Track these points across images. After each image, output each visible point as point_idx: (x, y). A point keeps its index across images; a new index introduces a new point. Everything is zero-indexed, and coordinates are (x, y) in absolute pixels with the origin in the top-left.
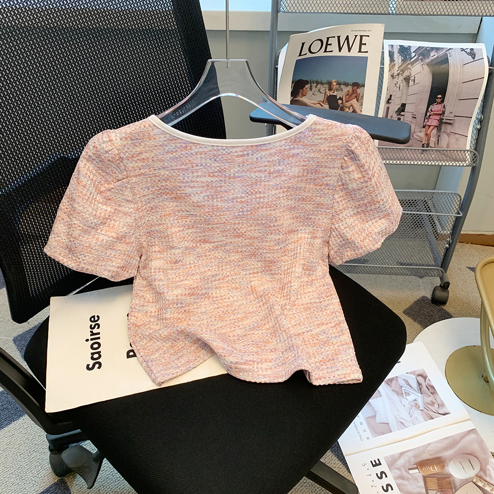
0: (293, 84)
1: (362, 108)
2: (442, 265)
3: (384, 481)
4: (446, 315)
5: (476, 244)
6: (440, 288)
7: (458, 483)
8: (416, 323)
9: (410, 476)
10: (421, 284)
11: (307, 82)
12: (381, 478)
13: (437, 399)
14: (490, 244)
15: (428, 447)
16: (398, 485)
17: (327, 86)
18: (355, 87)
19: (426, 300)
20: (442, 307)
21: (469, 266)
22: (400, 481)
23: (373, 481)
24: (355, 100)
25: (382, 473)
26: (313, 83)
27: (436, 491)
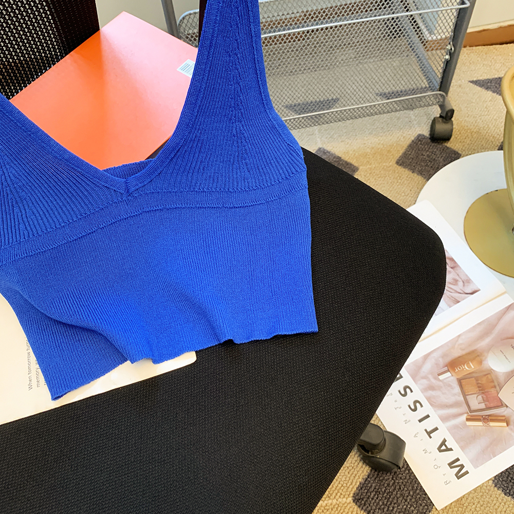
2: (440, 88)
3: (410, 398)
4: (453, 155)
5: (476, 46)
6: (440, 120)
7: (502, 379)
8: (416, 175)
9: (441, 383)
10: (413, 117)
12: (405, 395)
13: (460, 274)
14: (495, 42)
15: (457, 341)
16: (429, 399)
19: (424, 138)
20: (446, 144)
21: (472, 80)
22: (430, 393)
23: (396, 401)
25: (405, 388)
27: (476, 395)
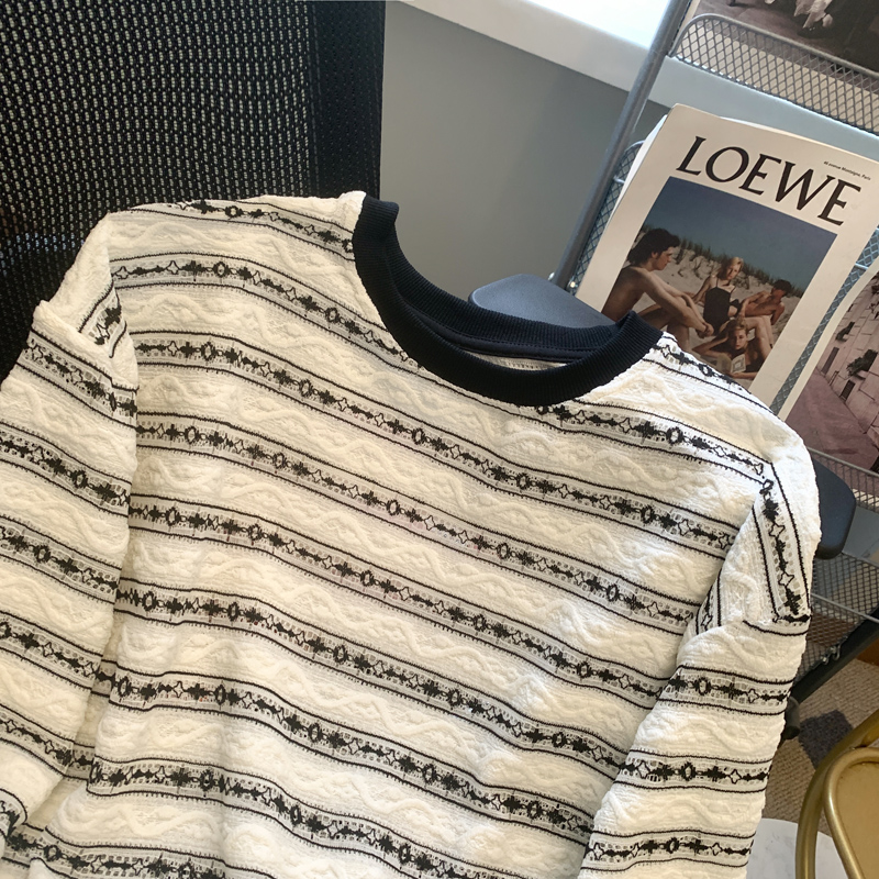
0: (643, 234)
1: (776, 340)
11: (674, 242)
17: (717, 266)
18: (780, 292)
24: (768, 318)
26: (689, 248)
